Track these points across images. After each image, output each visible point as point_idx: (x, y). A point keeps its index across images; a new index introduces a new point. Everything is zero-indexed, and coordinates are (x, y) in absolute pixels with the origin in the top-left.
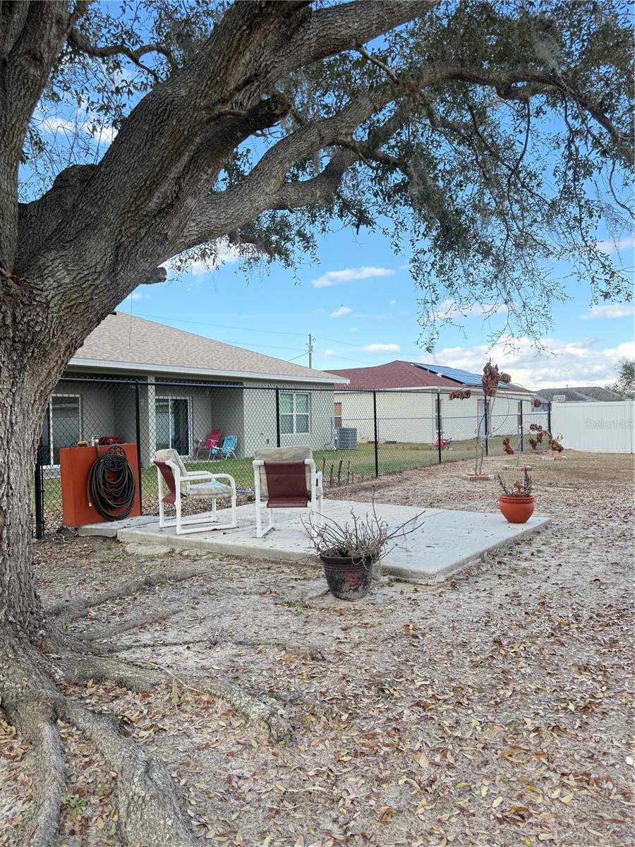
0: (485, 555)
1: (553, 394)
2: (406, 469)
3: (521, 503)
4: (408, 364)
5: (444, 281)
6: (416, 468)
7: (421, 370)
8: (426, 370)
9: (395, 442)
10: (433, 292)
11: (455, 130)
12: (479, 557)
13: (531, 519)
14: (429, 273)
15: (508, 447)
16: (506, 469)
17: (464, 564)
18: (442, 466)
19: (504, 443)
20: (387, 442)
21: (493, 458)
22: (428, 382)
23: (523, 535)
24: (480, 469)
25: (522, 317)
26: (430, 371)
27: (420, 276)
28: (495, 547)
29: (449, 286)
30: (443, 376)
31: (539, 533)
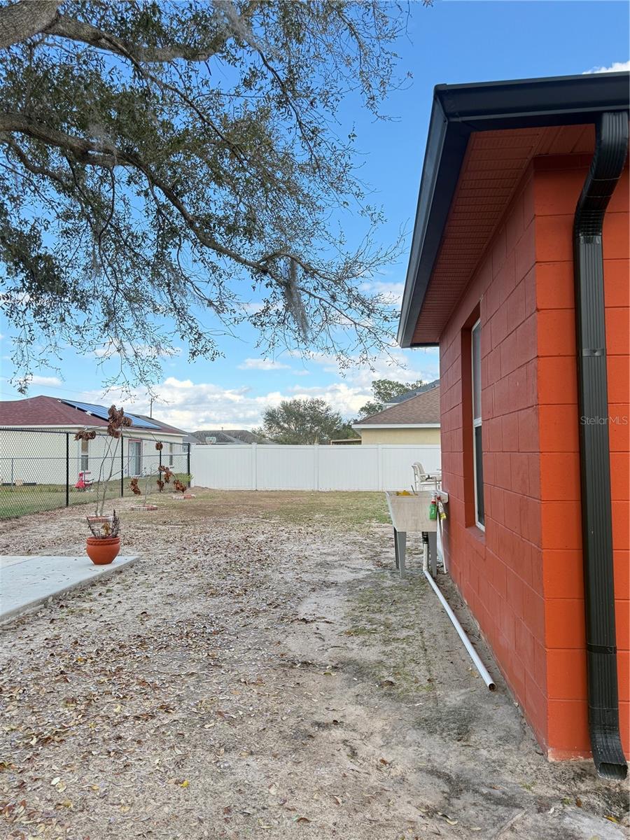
0: (50, 600)
1: (206, 436)
2: (25, 514)
3: (106, 544)
4: (55, 400)
5: (40, 322)
6: (38, 512)
7: (68, 406)
8: (74, 407)
9: (34, 484)
10: (30, 331)
11: (56, 179)
12: (41, 603)
13: (117, 559)
14: (24, 312)
15: (136, 488)
16: (133, 509)
17: (18, 613)
18: (70, 509)
19: (132, 484)
20: (25, 484)
21: (128, 498)
22: (75, 421)
23: (102, 576)
24: (101, 511)
25: (135, 366)
26: (78, 408)
27: (15, 315)
28: (63, 591)
29: (44, 327)
30: (93, 415)
31: (121, 572)
